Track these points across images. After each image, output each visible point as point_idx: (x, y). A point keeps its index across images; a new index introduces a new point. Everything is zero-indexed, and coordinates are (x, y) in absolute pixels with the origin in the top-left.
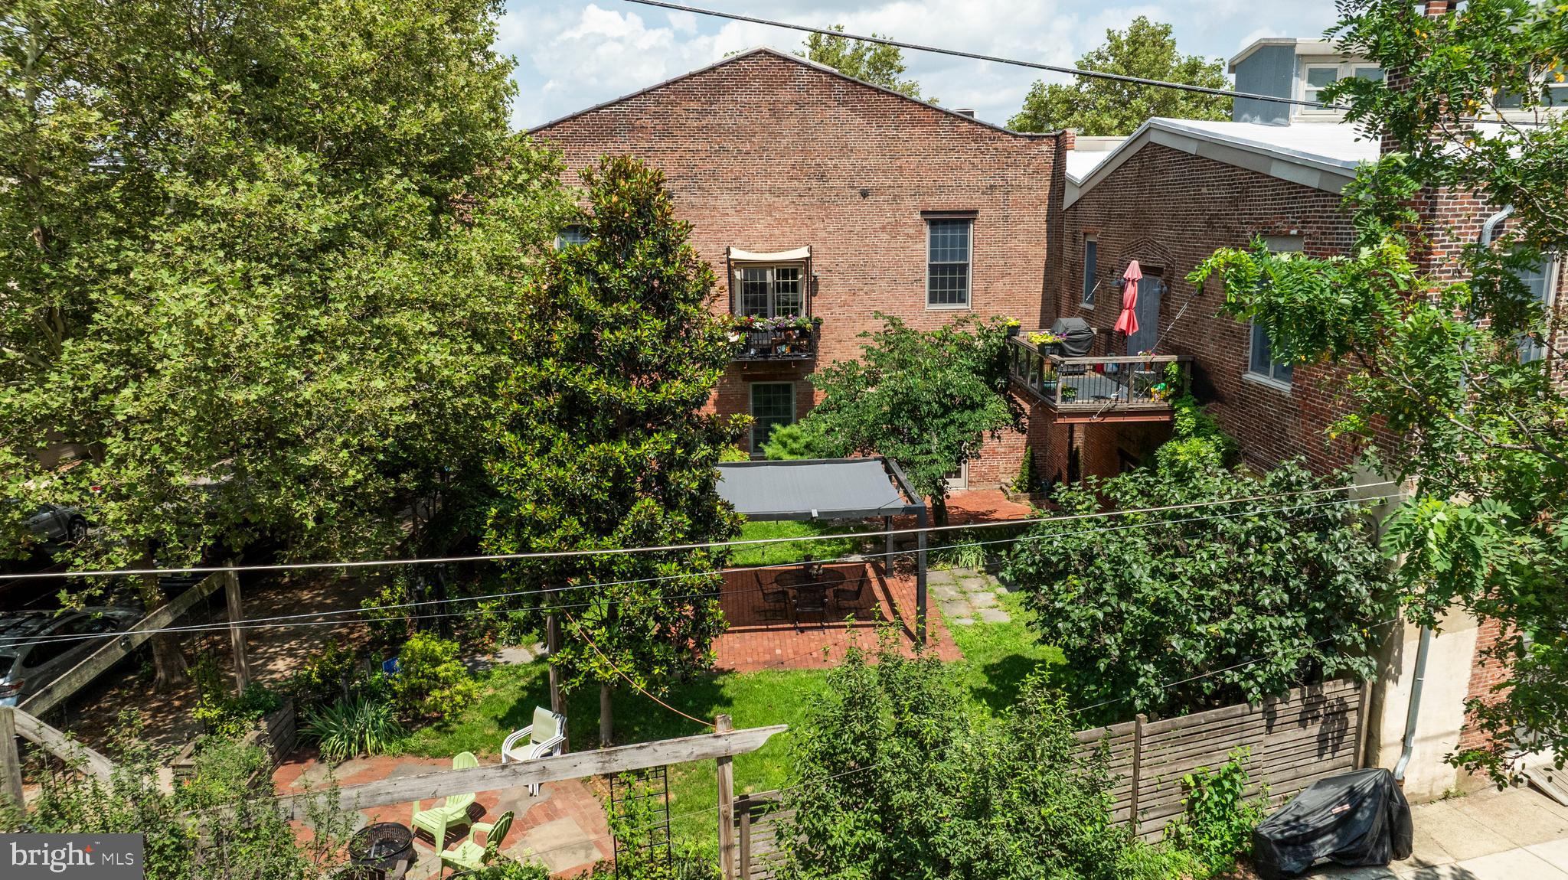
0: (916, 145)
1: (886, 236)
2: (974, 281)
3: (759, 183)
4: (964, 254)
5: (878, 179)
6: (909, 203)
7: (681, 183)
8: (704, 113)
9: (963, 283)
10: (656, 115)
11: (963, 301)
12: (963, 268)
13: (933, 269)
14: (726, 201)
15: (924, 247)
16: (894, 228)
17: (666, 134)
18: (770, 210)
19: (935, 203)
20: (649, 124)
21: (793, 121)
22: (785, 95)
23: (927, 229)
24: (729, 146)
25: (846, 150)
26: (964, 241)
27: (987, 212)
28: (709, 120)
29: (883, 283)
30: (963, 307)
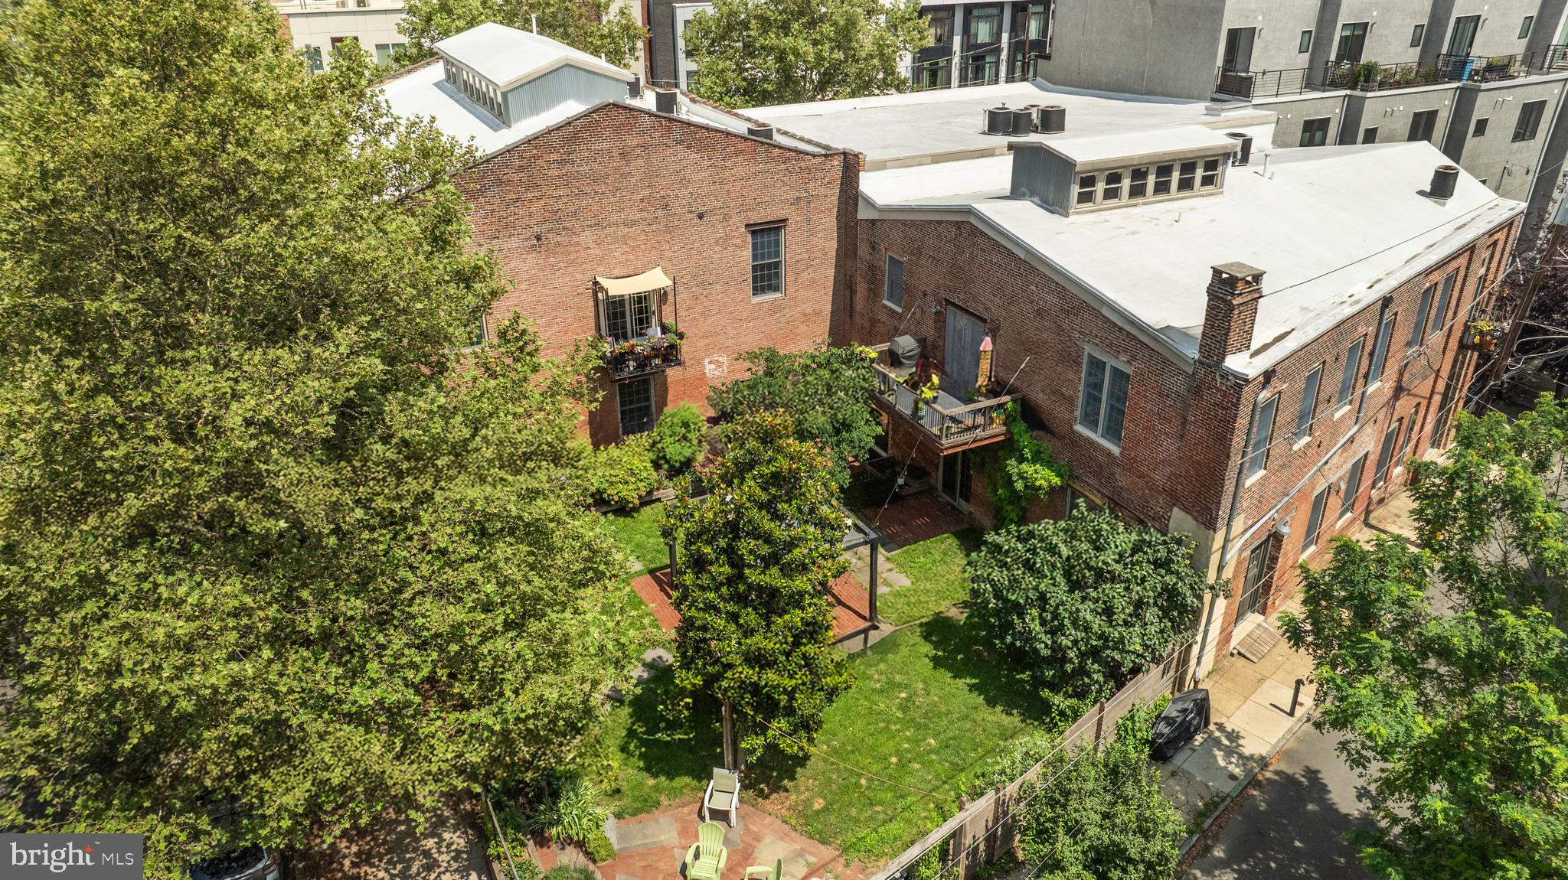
0: (739, 171)
1: (718, 249)
2: (788, 275)
3: (614, 218)
4: (777, 254)
5: (712, 203)
6: (736, 219)
7: (545, 227)
8: (562, 163)
9: (777, 275)
10: (521, 169)
11: (776, 289)
12: (777, 265)
13: (755, 268)
14: (587, 237)
15: (747, 253)
16: (724, 242)
17: (531, 184)
18: (625, 239)
19: (756, 217)
20: (515, 177)
21: (640, 161)
22: (632, 141)
23: (749, 238)
24: (587, 189)
25: (684, 182)
26: (777, 243)
27: (794, 218)
28: (568, 168)
29: (719, 287)
30: (777, 295)
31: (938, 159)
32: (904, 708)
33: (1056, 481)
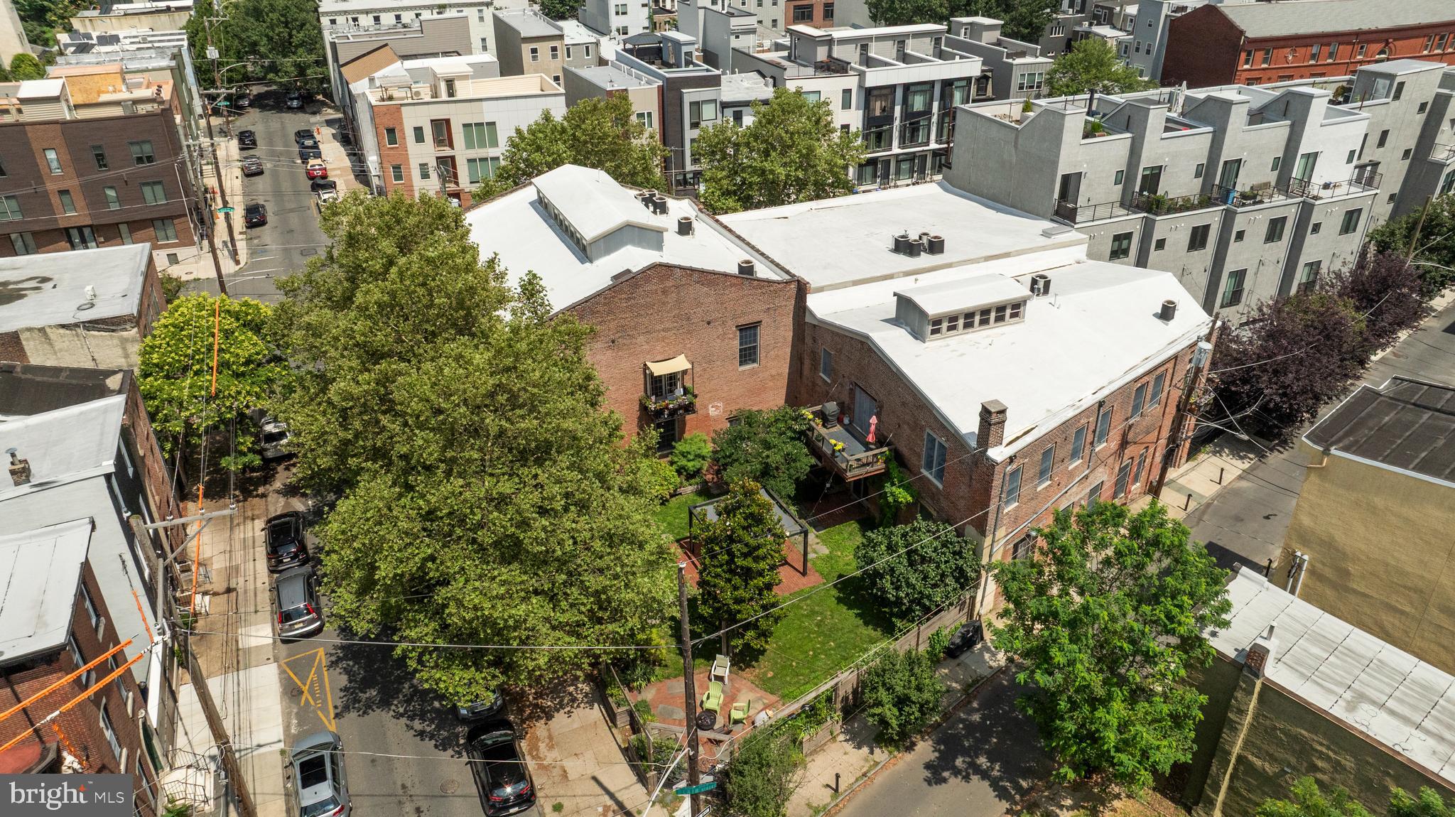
0: (732, 296)
1: (718, 341)
2: (761, 354)
3: (658, 327)
4: (755, 341)
5: (714, 316)
6: (730, 323)
7: (618, 335)
8: (628, 299)
9: (755, 353)
10: (605, 304)
11: (754, 361)
12: (755, 347)
13: (741, 350)
14: (641, 339)
15: (737, 342)
16: (722, 337)
17: (610, 312)
18: (664, 338)
19: (742, 321)
20: (602, 309)
21: (674, 295)
22: (669, 284)
23: (738, 332)
24: (642, 312)
25: (699, 304)
26: (755, 335)
27: (766, 320)
28: (633, 302)
29: (719, 363)
30: (755, 365)
31: (856, 283)
32: (818, 625)
33: (910, 499)
